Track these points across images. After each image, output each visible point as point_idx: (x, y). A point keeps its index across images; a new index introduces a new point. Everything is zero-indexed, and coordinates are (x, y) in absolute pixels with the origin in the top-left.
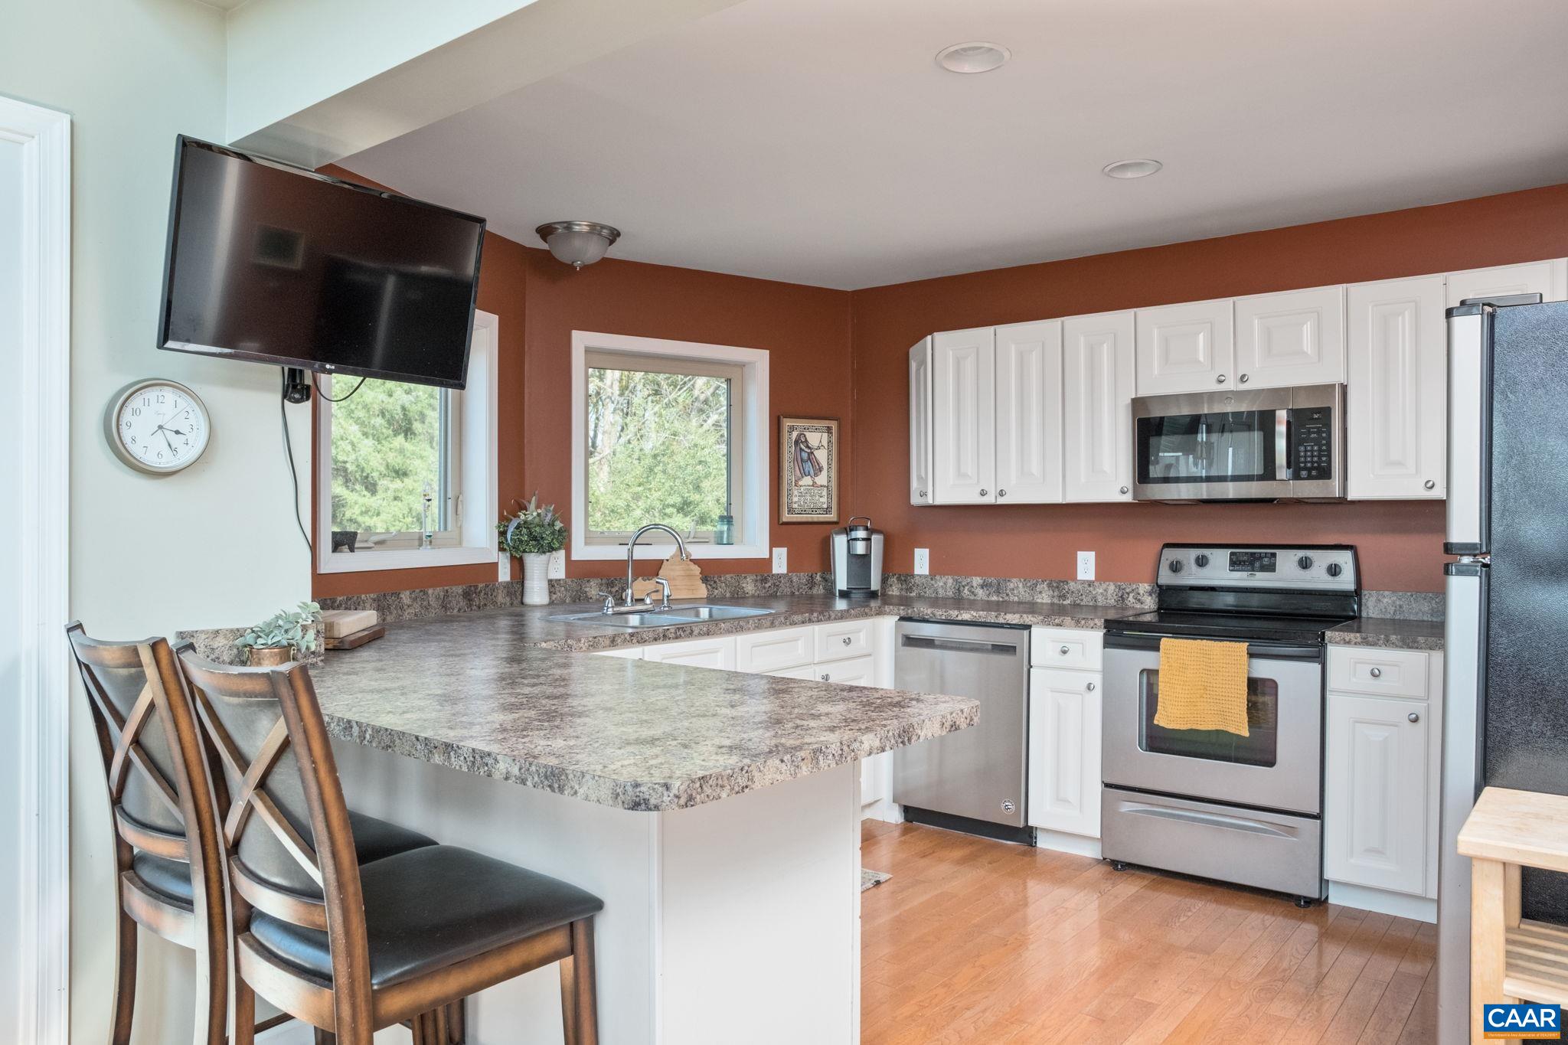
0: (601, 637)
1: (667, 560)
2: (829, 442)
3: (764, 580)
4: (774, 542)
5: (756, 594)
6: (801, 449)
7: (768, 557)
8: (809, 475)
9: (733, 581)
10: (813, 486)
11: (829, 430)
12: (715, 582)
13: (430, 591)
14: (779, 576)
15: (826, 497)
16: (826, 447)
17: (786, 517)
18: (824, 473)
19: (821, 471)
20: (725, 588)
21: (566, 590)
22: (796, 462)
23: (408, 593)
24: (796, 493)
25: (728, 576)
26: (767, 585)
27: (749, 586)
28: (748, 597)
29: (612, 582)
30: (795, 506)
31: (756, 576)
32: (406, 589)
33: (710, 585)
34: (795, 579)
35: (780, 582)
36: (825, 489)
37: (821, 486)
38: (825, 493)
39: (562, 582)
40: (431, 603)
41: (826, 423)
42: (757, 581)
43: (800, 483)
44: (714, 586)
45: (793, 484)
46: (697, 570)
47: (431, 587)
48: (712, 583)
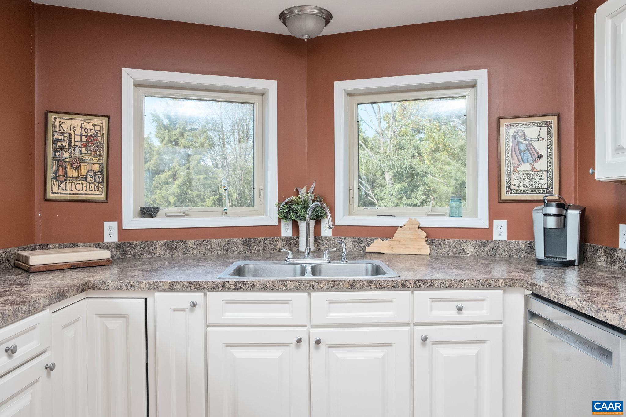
0: (161, 282)
1: (401, 227)
2: (549, 134)
3: (484, 245)
4: (493, 215)
5: (476, 255)
6: (518, 142)
7: (487, 226)
8: (528, 161)
9: (455, 244)
10: (532, 170)
11: (548, 124)
12: (440, 244)
13: (213, 241)
14: (498, 242)
15: (546, 179)
16: (546, 138)
17: (505, 196)
18: (544, 159)
19: (540, 158)
20: (448, 249)
21: (331, 243)
22: (514, 153)
23: (193, 241)
24: (514, 177)
25: (451, 240)
26: (486, 249)
27: (470, 248)
28: (468, 257)
29: (361, 240)
30: (513, 187)
31: (476, 241)
32: (191, 239)
33: (436, 246)
34: (513, 245)
35: (499, 247)
36: (545, 173)
37: (541, 171)
38: (545, 175)
39: (328, 239)
40: (213, 247)
41: (546, 119)
42: (476, 245)
43: (519, 169)
44: (440, 246)
45: (512, 170)
46: (423, 234)
47: (213, 238)
48: (437, 244)
